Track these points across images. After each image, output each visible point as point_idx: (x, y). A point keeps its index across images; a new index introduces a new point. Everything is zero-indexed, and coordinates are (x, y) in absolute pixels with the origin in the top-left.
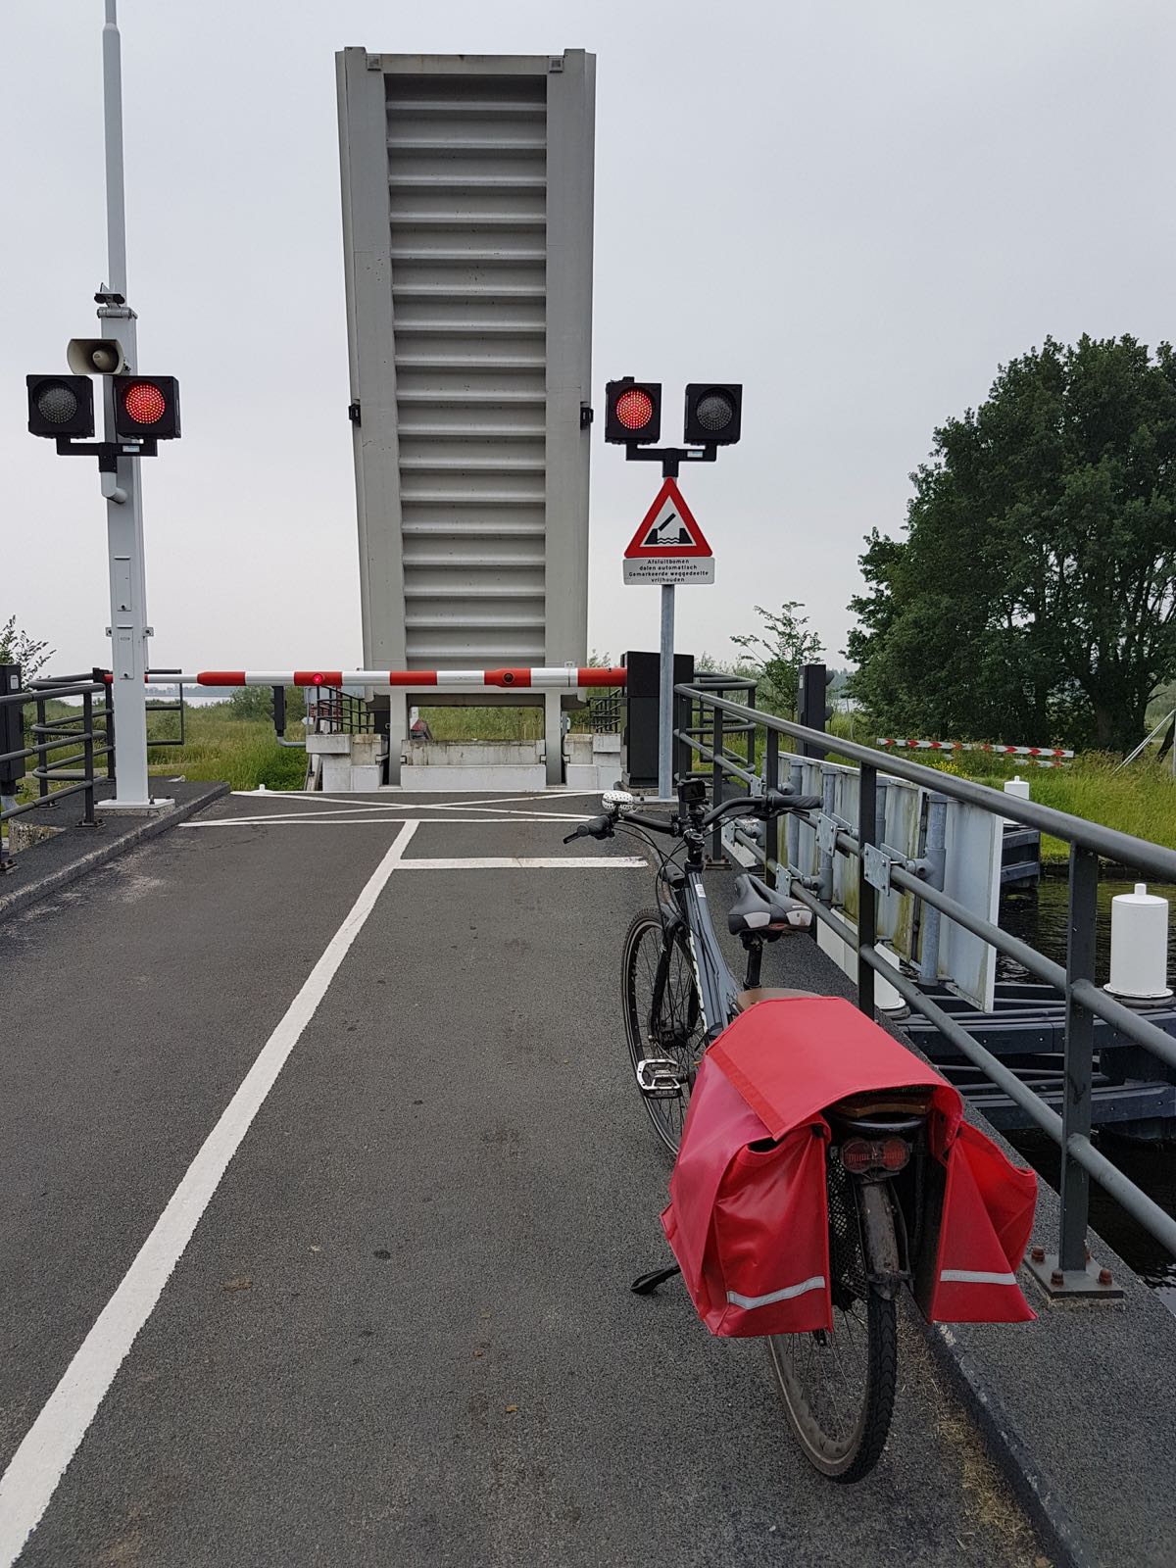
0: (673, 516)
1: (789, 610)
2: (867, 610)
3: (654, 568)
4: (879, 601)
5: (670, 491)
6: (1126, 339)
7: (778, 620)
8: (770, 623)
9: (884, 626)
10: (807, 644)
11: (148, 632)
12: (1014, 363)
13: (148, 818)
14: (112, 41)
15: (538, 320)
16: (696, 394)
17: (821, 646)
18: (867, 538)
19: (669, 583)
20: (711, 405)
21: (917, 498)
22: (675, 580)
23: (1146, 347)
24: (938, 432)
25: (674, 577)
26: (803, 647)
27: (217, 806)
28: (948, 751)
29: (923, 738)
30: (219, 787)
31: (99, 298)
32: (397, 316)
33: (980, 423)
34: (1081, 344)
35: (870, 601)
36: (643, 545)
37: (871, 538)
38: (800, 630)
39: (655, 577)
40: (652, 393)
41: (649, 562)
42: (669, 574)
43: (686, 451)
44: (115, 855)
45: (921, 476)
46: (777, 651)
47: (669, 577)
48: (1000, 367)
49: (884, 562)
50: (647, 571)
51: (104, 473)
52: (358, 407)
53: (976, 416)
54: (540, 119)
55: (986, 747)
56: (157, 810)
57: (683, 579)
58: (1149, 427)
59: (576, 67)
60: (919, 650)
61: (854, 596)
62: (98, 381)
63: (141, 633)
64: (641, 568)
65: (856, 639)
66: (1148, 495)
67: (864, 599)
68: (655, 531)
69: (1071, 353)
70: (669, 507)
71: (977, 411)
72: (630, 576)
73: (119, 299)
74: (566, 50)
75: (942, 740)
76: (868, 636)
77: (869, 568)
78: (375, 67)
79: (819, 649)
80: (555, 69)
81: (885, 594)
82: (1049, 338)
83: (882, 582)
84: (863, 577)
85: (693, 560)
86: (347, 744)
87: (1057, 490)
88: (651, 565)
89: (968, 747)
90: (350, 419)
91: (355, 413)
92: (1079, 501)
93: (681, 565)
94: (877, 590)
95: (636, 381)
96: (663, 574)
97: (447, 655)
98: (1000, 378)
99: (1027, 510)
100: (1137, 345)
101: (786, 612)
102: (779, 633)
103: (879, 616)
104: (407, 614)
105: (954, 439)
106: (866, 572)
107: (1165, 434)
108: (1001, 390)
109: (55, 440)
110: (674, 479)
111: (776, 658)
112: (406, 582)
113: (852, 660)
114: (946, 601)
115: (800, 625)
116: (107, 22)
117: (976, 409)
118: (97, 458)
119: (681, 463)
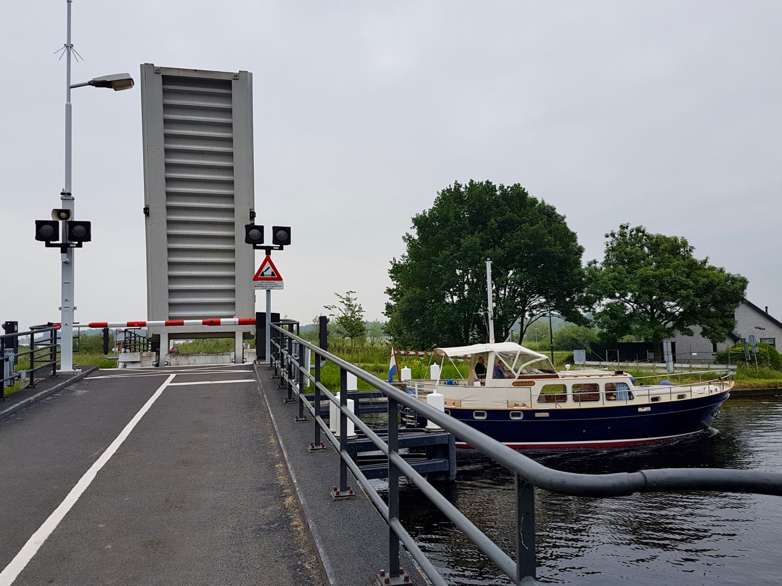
0: (269, 268)
1: (349, 295)
2: (393, 294)
3: (263, 284)
4: (398, 290)
5: (268, 259)
6: (487, 182)
7: (344, 299)
8: (341, 300)
9: (399, 300)
10: (357, 309)
11: (75, 308)
12: (443, 191)
13: (73, 376)
14: (69, 108)
15: (230, 176)
16: (276, 229)
17: (362, 310)
18: (391, 262)
19: (269, 289)
20: (281, 233)
23: (495, 185)
24: (413, 219)
26: (355, 310)
27: (95, 373)
28: (422, 356)
29: (411, 350)
30: (95, 367)
31: (62, 194)
32: (167, 171)
33: (429, 214)
34: (470, 184)
35: (394, 290)
36: (259, 277)
38: (354, 303)
39: (264, 287)
40: (261, 228)
41: (261, 282)
43: (273, 247)
44: (67, 385)
45: (407, 237)
46: (344, 312)
47: (268, 287)
48: (438, 192)
49: (398, 273)
51: (63, 254)
52: (148, 209)
53: (427, 213)
54: (230, 96)
56: (76, 373)
57: (273, 288)
58: (495, 219)
59: (244, 78)
60: (409, 312)
61: (387, 288)
62: (60, 222)
63: (73, 309)
64: (259, 284)
66: (494, 248)
67: (392, 289)
68: (263, 272)
69: (466, 187)
70: (268, 265)
72: (255, 287)
73: (70, 194)
74: (240, 71)
75: (420, 351)
76: (393, 305)
77: (393, 275)
78: (158, 72)
79: (362, 311)
80: (236, 78)
81: (400, 287)
82: (456, 181)
83: (398, 281)
84: (391, 279)
85: (276, 282)
86: (139, 357)
87: (459, 245)
90: (144, 213)
91: (147, 211)
92: (467, 250)
93: (272, 283)
94: (396, 285)
95: (254, 225)
97: (189, 315)
98: (438, 197)
99: (448, 253)
100: (492, 184)
102: (345, 304)
103: (398, 296)
104: (169, 297)
105: (420, 222)
107: (502, 222)
108: (438, 202)
109: (44, 242)
110: (269, 256)
111: (344, 315)
112: (169, 283)
113: (387, 316)
115: (354, 301)
116: (67, 101)
117: (427, 210)
118: (60, 248)
119: (272, 251)
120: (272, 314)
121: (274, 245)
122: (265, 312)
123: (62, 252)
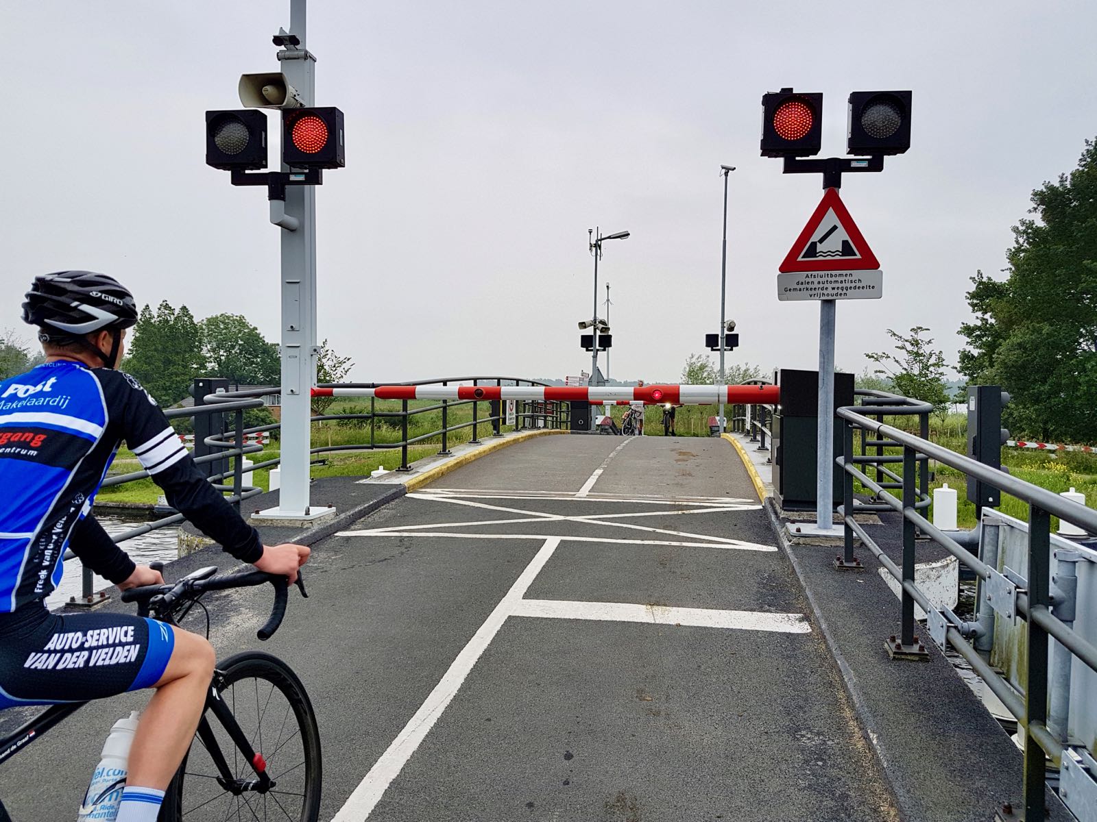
0: (835, 228)
1: (916, 333)
2: (974, 334)
3: (813, 282)
4: (985, 328)
5: (832, 201)
7: (906, 341)
8: (900, 344)
9: (991, 348)
10: (932, 361)
13: (301, 529)
16: (861, 102)
17: (944, 363)
18: (973, 279)
19: (830, 298)
20: (878, 115)
21: (1014, 248)
22: (837, 295)
24: (1035, 194)
25: (835, 291)
26: (929, 364)
28: (1053, 452)
29: (1031, 439)
31: (278, 41)
33: (1072, 185)
35: (976, 328)
36: (800, 259)
37: (976, 278)
38: (926, 349)
39: (813, 292)
40: (813, 103)
41: (807, 276)
42: (830, 289)
43: (849, 161)
45: (1021, 228)
46: (906, 366)
47: (830, 291)
48: (1087, 142)
49: (987, 298)
50: (804, 286)
51: (272, 201)
53: (1069, 180)
55: (1086, 449)
56: (311, 522)
57: (845, 294)
60: (1024, 367)
61: (963, 324)
64: (798, 283)
65: (965, 357)
67: (972, 326)
68: (814, 245)
70: (831, 218)
71: (1069, 177)
72: (785, 292)
75: (1047, 442)
76: (976, 355)
77: (975, 301)
79: (943, 365)
81: (989, 322)
83: (986, 313)
84: (971, 308)
85: (857, 274)
88: (810, 280)
89: (1070, 448)
93: (843, 279)
94: (983, 319)
95: (794, 92)
96: (822, 289)
98: (1088, 150)
101: (913, 334)
102: (908, 352)
103: (984, 339)
105: (1050, 200)
106: (973, 305)
108: (1089, 160)
109: (230, 171)
110: (836, 189)
111: (904, 372)
113: (963, 374)
114: (1046, 329)
115: (926, 345)
117: (1068, 175)
118: (265, 188)
119: (845, 176)
120: (836, 375)
121: (852, 157)
122: (818, 370)
123: (271, 197)
